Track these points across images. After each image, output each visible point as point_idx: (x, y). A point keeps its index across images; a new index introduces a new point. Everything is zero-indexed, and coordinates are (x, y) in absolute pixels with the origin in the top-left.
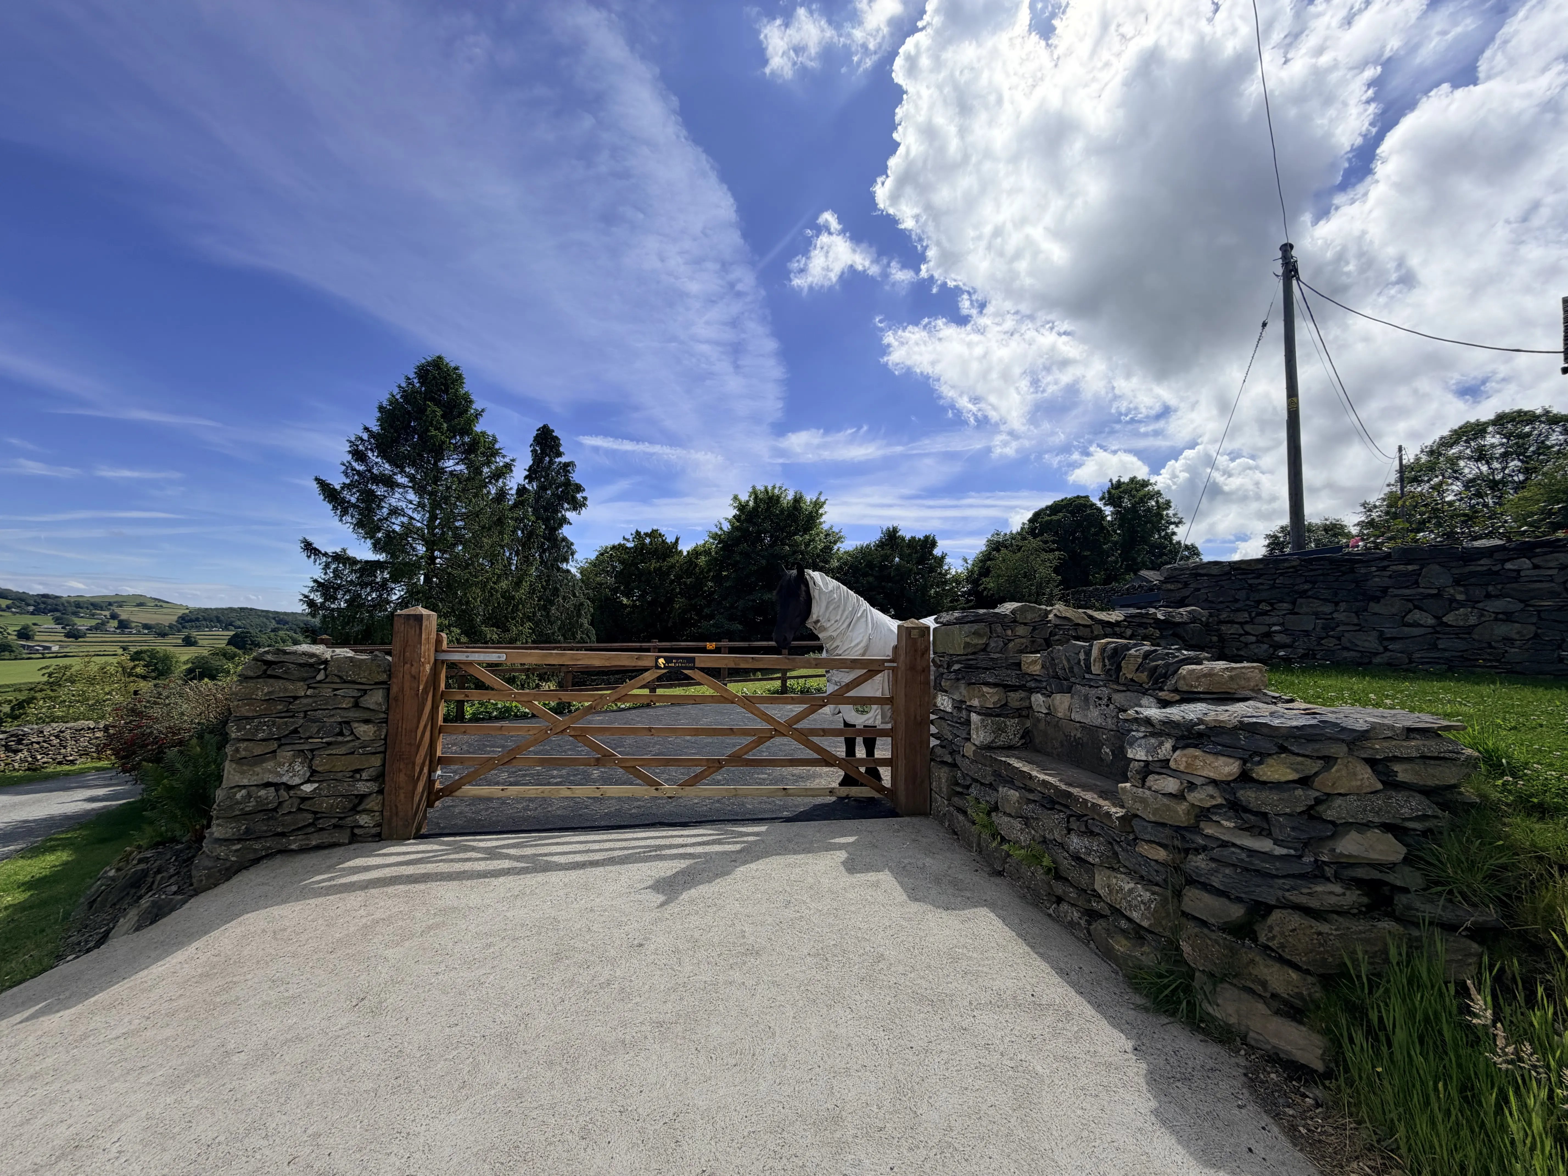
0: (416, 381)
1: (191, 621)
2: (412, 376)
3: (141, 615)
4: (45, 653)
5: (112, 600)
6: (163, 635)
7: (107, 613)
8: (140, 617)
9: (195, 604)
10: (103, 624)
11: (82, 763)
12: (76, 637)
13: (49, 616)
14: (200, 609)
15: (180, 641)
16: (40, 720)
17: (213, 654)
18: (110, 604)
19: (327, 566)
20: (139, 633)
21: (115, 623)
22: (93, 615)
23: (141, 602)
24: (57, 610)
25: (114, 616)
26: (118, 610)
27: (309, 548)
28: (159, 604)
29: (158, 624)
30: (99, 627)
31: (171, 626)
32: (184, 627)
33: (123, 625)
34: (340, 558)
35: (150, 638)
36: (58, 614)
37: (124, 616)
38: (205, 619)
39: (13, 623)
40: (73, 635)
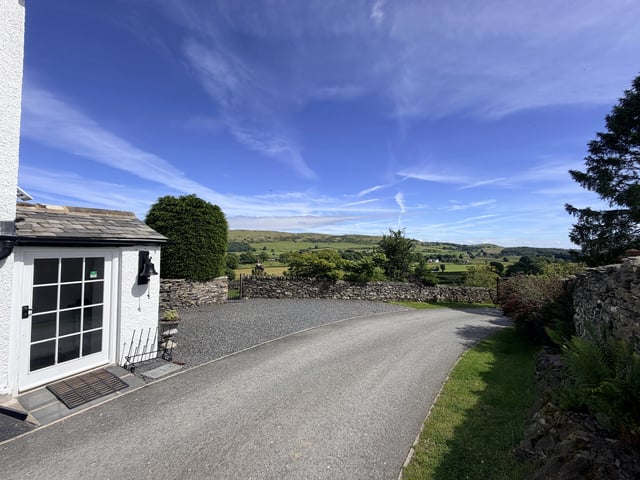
1: (505, 252)
5: (481, 246)
7: (480, 250)
8: (489, 251)
9: (506, 246)
11: (483, 303)
13: (466, 252)
14: (508, 248)
15: (502, 260)
16: (470, 285)
19: (581, 217)
20: (490, 257)
21: (482, 254)
22: (477, 251)
23: (489, 246)
25: (482, 251)
26: (483, 249)
27: (570, 209)
28: (495, 246)
29: (495, 254)
30: (478, 255)
31: (499, 255)
32: (503, 255)
33: (485, 254)
34: (587, 212)
35: (494, 258)
36: (468, 251)
37: (485, 251)
38: (510, 252)
39: (458, 254)
40: (472, 257)
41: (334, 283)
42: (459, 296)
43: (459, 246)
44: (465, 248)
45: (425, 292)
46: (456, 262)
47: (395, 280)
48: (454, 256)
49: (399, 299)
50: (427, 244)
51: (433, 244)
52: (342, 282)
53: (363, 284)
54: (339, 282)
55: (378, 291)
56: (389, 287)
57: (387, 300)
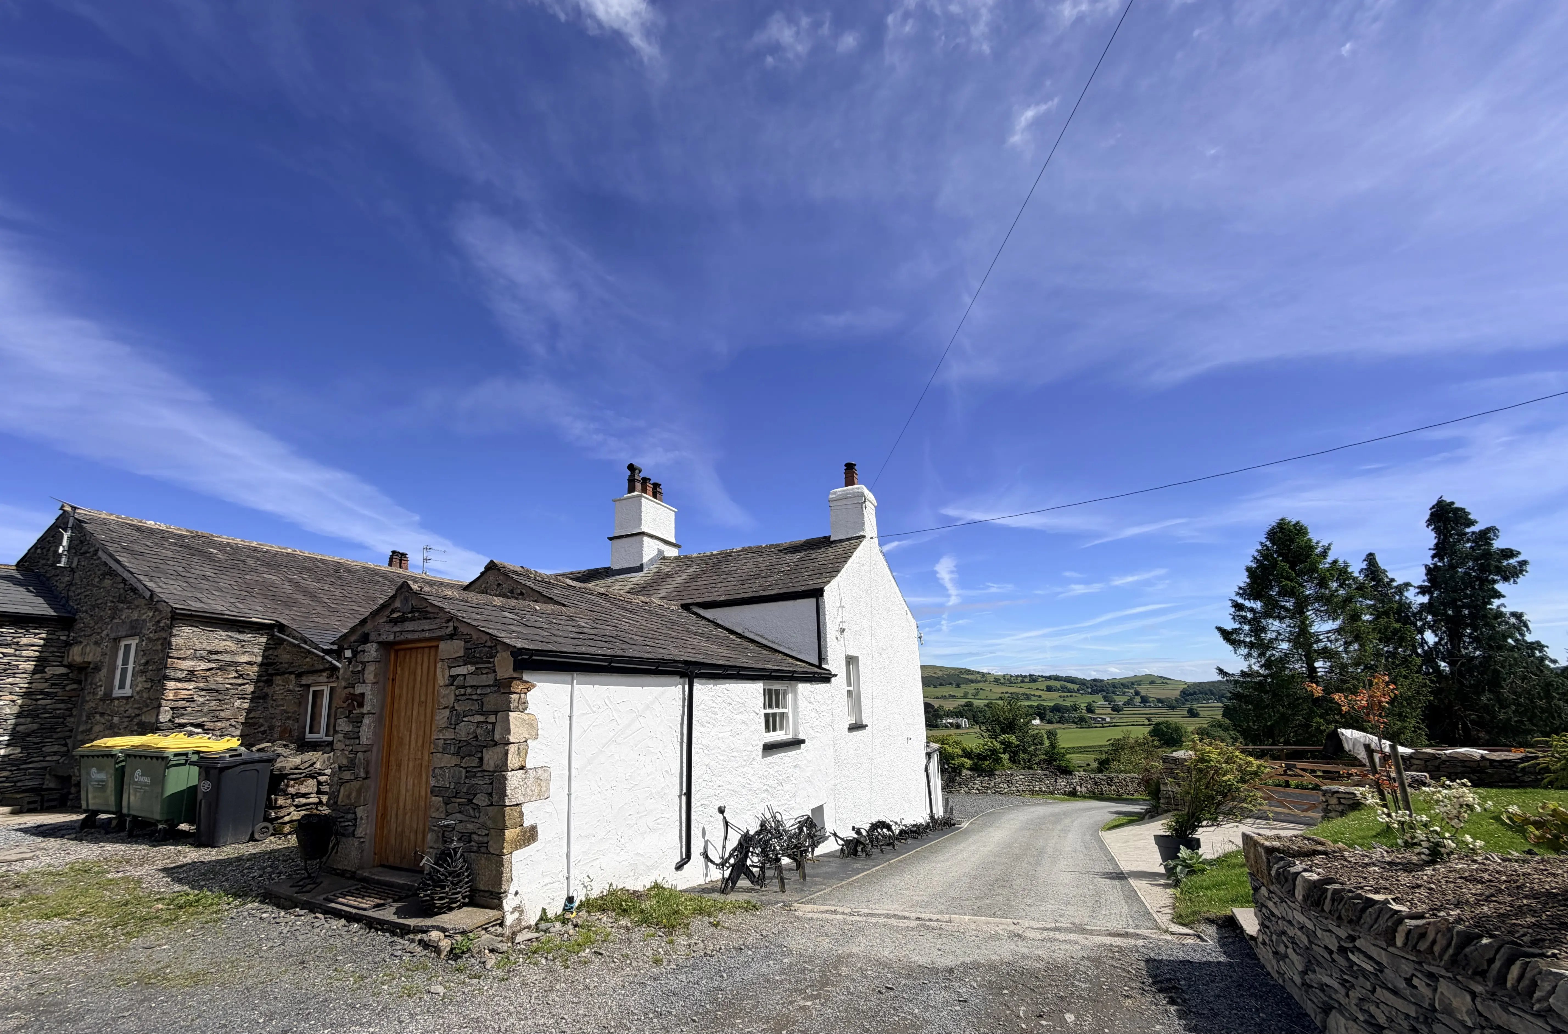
0: (1268, 543)
1: (1191, 694)
2: (1264, 540)
3: (1155, 691)
4: (1103, 725)
5: (1133, 680)
6: (1173, 708)
7: (1132, 691)
8: (1153, 693)
9: (1191, 679)
10: (1131, 700)
12: (1118, 711)
13: (1100, 696)
14: (1195, 683)
15: (1186, 713)
17: (1213, 726)
18: (1133, 684)
20: (1156, 706)
21: (1138, 699)
22: (1124, 693)
23: (1152, 680)
24: (1103, 691)
25: (1137, 693)
26: (1138, 688)
28: (1164, 680)
29: (1167, 698)
31: (1177, 700)
32: (1186, 700)
33: (1144, 700)
35: (1164, 710)
36: (1105, 694)
37: (1143, 693)
38: (1201, 693)
39: (1083, 700)
40: (1116, 709)
41: (960, 774)
42: (1105, 788)
43: (1082, 683)
44: (1096, 687)
45: (1062, 782)
46: (1081, 722)
47: (1024, 768)
48: (1075, 708)
49: (1033, 792)
50: (1009, 680)
51: (1022, 679)
52: (968, 772)
53: (991, 774)
54: (965, 772)
55: (1009, 782)
56: (1020, 777)
57: (1021, 793)
